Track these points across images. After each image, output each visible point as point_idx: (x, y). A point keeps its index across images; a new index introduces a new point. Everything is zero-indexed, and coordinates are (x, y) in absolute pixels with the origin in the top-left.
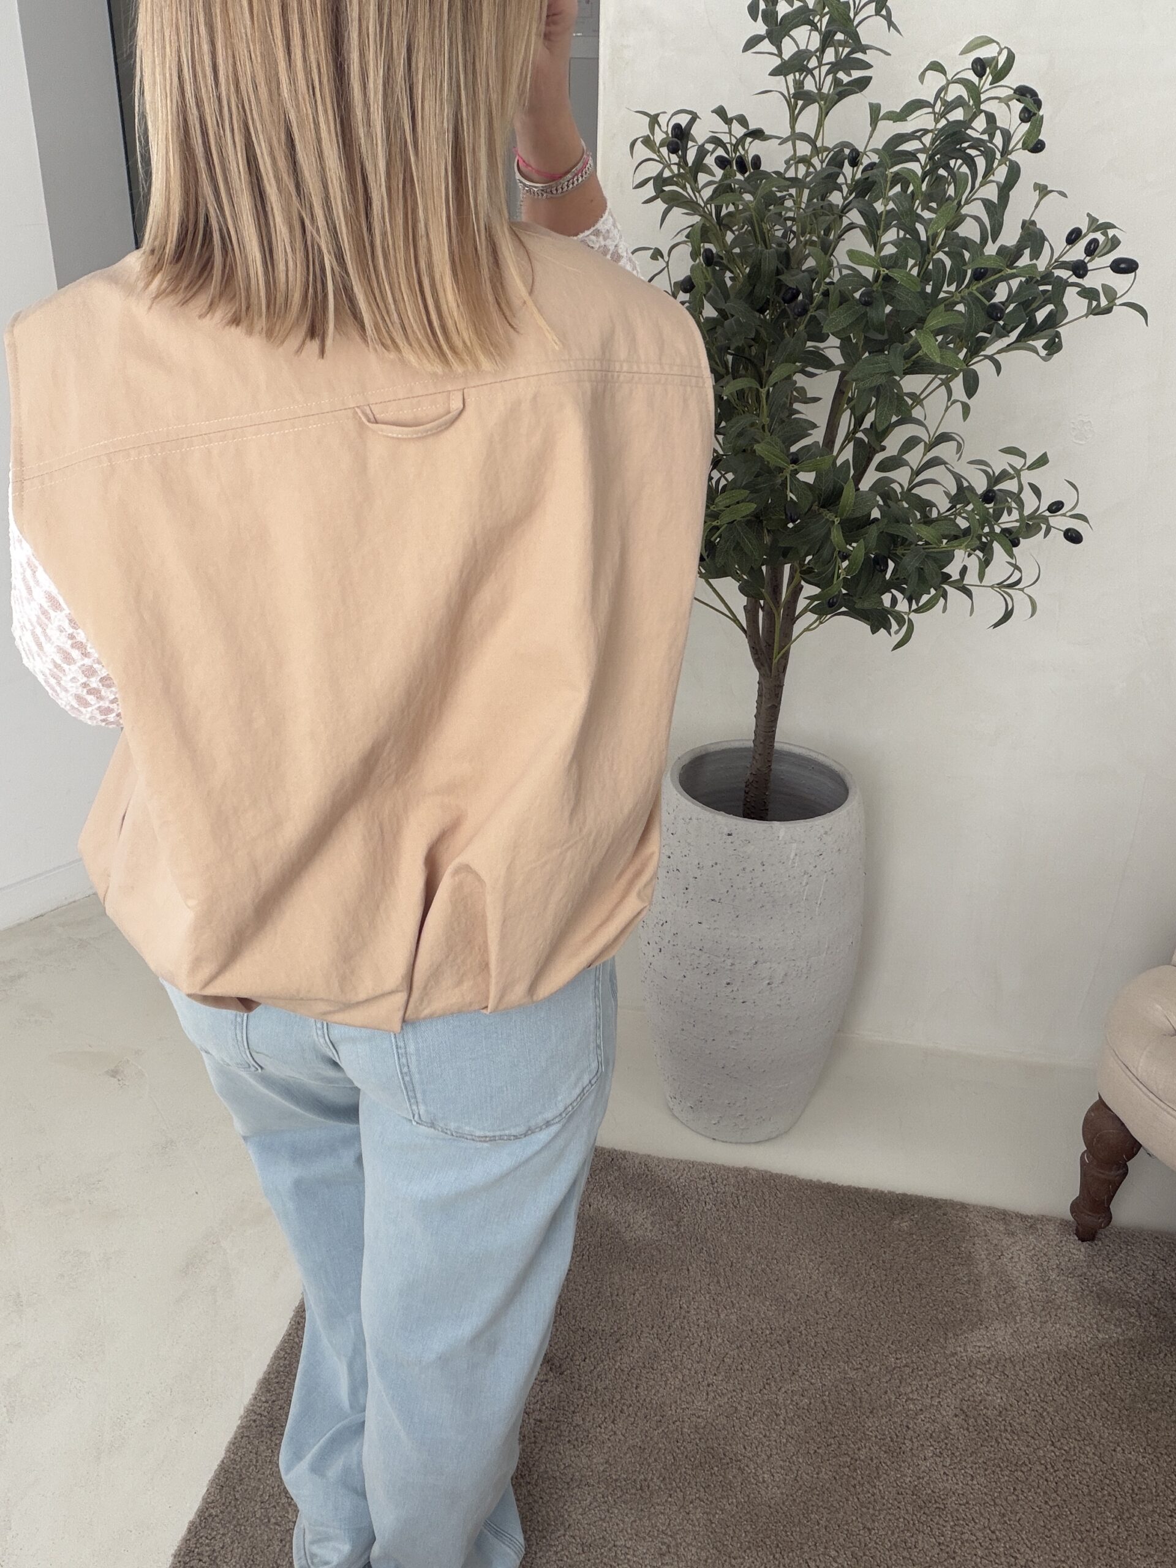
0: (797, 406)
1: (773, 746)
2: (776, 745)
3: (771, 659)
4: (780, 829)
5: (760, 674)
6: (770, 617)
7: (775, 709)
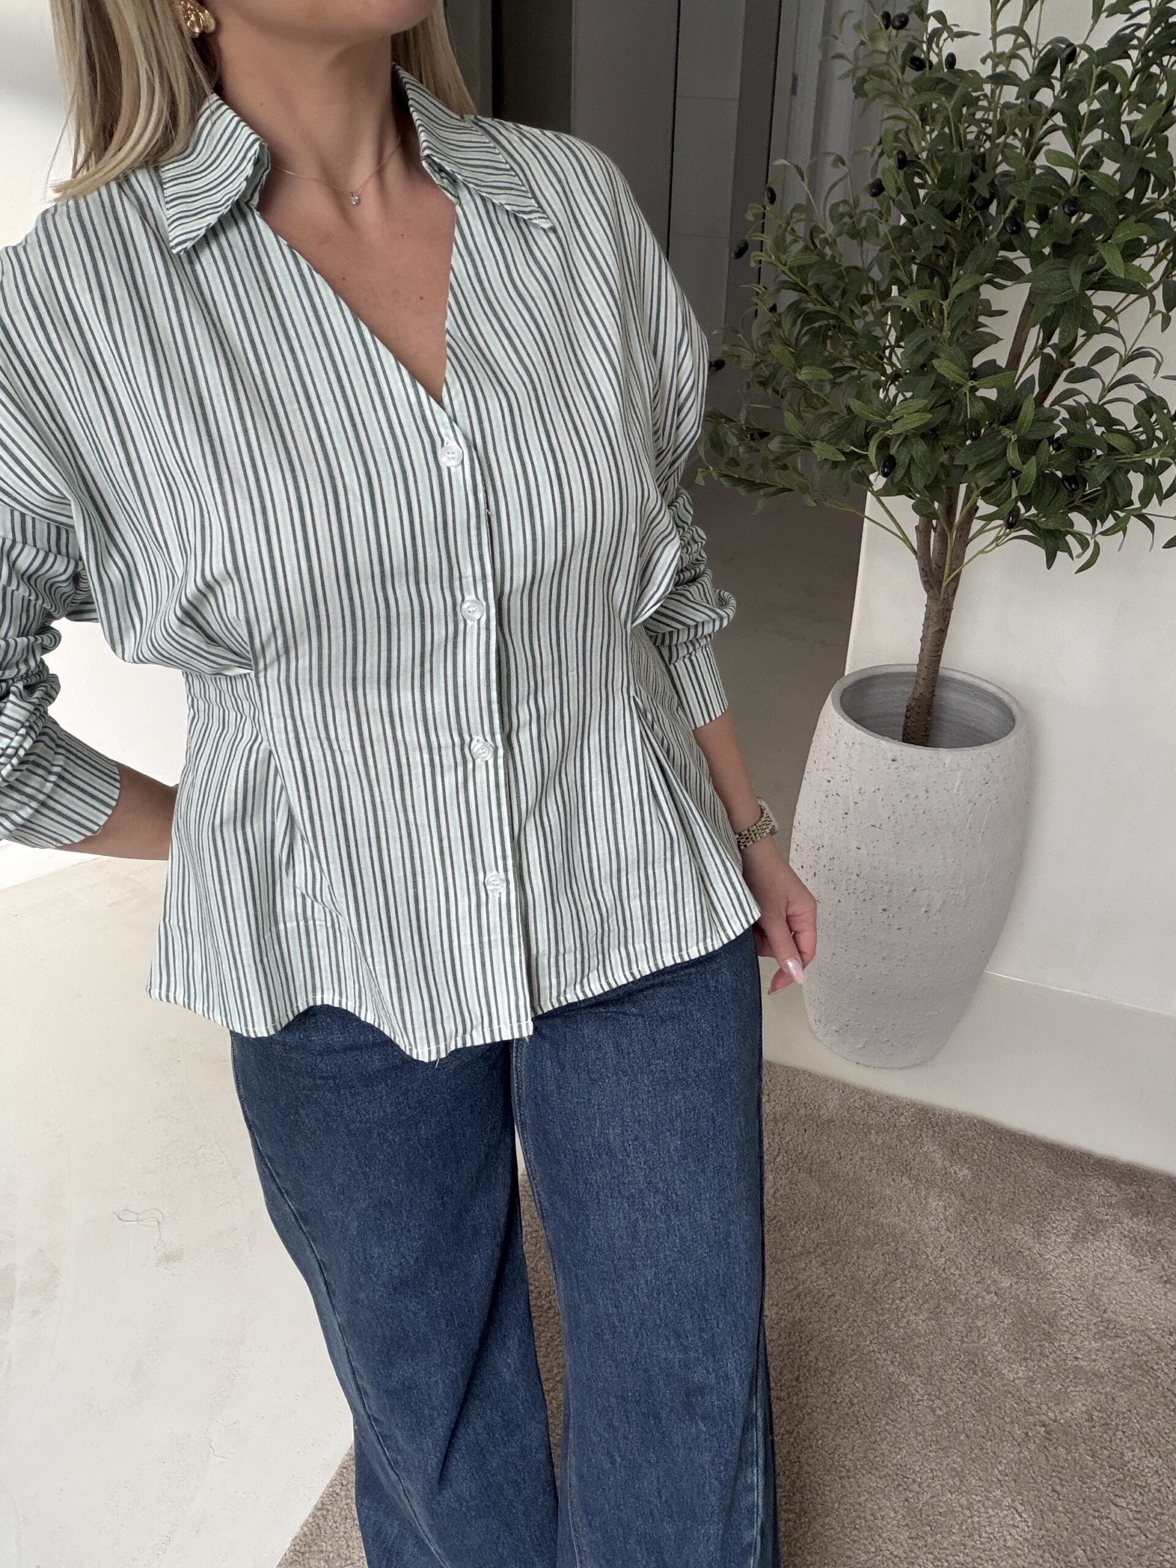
0: (982, 319)
1: (937, 671)
2: (940, 670)
3: (941, 582)
4: (946, 756)
5: (929, 598)
6: (943, 539)
7: (942, 633)
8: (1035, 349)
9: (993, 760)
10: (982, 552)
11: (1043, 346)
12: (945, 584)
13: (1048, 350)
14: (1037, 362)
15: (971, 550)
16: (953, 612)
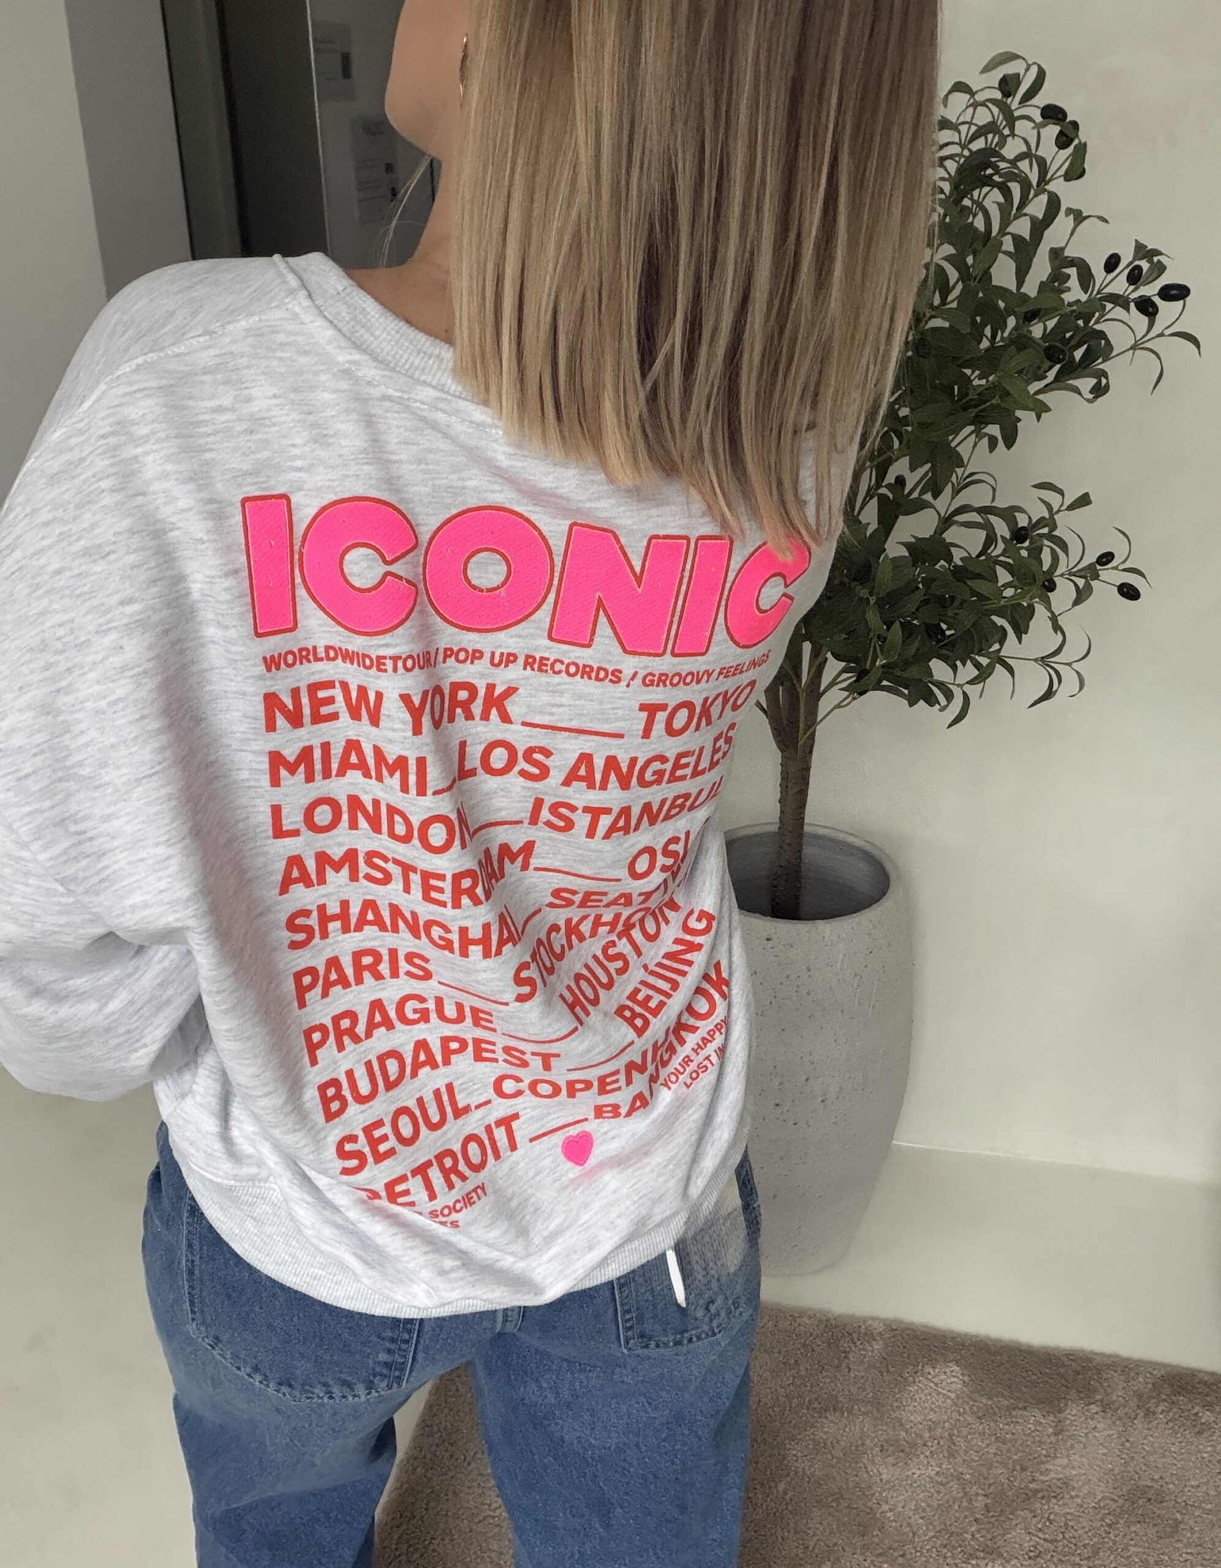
1: (802, 828)
3: (795, 740)
4: (825, 929)
5: (783, 756)
6: (792, 693)
7: (803, 793)
8: (869, 490)
9: (875, 927)
10: (838, 706)
11: (878, 485)
12: (801, 743)
13: (883, 491)
14: (874, 503)
15: (825, 704)
16: (812, 770)
